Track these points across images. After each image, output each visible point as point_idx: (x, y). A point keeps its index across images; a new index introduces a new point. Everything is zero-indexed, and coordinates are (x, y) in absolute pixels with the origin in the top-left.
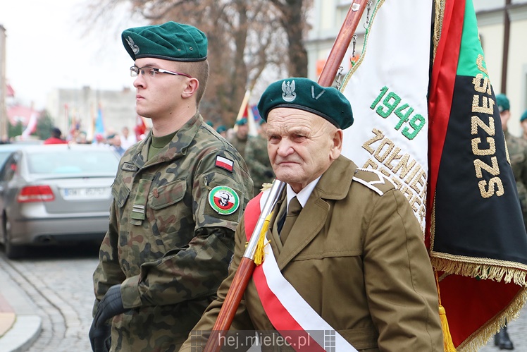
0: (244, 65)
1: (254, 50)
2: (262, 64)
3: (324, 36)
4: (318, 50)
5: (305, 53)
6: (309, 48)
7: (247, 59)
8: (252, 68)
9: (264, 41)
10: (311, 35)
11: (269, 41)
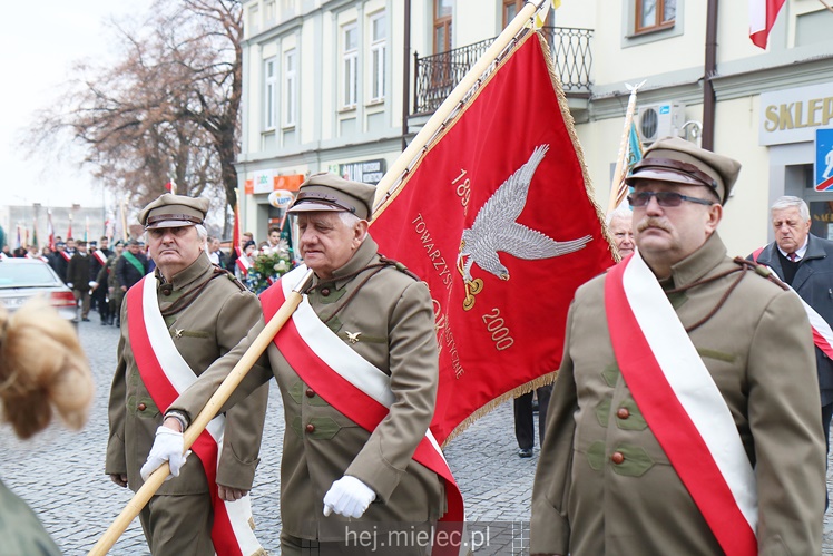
0: (185, 185)
1: (193, 170)
2: (203, 183)
3: (250, 159)
4: (246, 171)
5: (235, 174)
6: (237, 170)
7: (186, 179)
8: (196, 185)
9: (203, 163)
10: (240, 158)
11: (208, 162)
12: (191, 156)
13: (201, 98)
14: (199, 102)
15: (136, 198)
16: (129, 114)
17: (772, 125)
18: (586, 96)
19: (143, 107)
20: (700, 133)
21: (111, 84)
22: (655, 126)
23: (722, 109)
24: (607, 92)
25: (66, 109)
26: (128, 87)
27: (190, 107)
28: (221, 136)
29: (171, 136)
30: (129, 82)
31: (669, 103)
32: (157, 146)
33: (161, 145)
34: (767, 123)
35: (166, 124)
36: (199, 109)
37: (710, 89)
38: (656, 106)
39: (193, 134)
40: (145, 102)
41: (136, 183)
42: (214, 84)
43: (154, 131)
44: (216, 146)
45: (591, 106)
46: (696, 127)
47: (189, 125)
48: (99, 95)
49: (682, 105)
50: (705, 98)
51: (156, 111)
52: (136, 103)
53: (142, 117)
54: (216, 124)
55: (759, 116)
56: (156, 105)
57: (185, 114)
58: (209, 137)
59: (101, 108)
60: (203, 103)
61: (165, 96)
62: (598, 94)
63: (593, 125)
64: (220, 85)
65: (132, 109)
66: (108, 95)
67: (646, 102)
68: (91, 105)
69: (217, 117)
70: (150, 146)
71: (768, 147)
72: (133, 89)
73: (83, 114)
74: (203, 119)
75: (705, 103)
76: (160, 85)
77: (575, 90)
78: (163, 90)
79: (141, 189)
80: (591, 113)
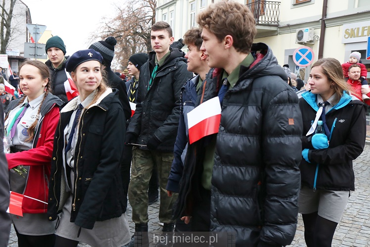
12: (137, 48)
13: (141, 27)
14: (140, 29)
15: (120, 61)
16: (118, 33)
17: (347, 36)
18: (277, 26)
19: (123, 31)
20: (319, 39)
21: (113, 23)
22: (302, 36)
23: (328, 30)
24: (285, 24)
25: (99, 32)
26: (118, 24)
27: (137, 31)
28: (147, 40)
29: (131, 40)
30: (118, 23)
31: (308, 28)
32: (126, 44)
33: (128, 44)
34: (345, 35)
35: (129, 37)
36: (141, 31)
37: (324, 23)
38: (303, 29)
39: (139, 40)
40: (123, 29)
41: (120, 56)
42: (146, 23)
43: (126, 39)
44: (146, 43)
45: (279, 29)
46: (318, 36)
47: (137, 37)
48: (109, 27)
49: (313, 29)
50: (322, 26)
51: (127, 32)
52: (120, 30)
53: (122, 34)
54: (146, 36)
55: (342, 33)
56: (127, 30)
57: (136, 33)
58: (143, 41)
59: (109, 31)
60: (142, 29)
61: (129, 28)
62: (281, 25)
63: (279, 36)
64: (148, 23)
65: (119, 32)
66: (112, 27)
67: (299, 28)
68: (107, 30)
69: (146, 34)
70: (125, 44)
71: (345, 44)
72: (119, 25)
73: (104, 33)
74: (142, 35)
75: (322, 28)
76: (128, 24)
77: (273, 23)
78: (129, 25)
79: (121, 58)
80: (278, 32)
